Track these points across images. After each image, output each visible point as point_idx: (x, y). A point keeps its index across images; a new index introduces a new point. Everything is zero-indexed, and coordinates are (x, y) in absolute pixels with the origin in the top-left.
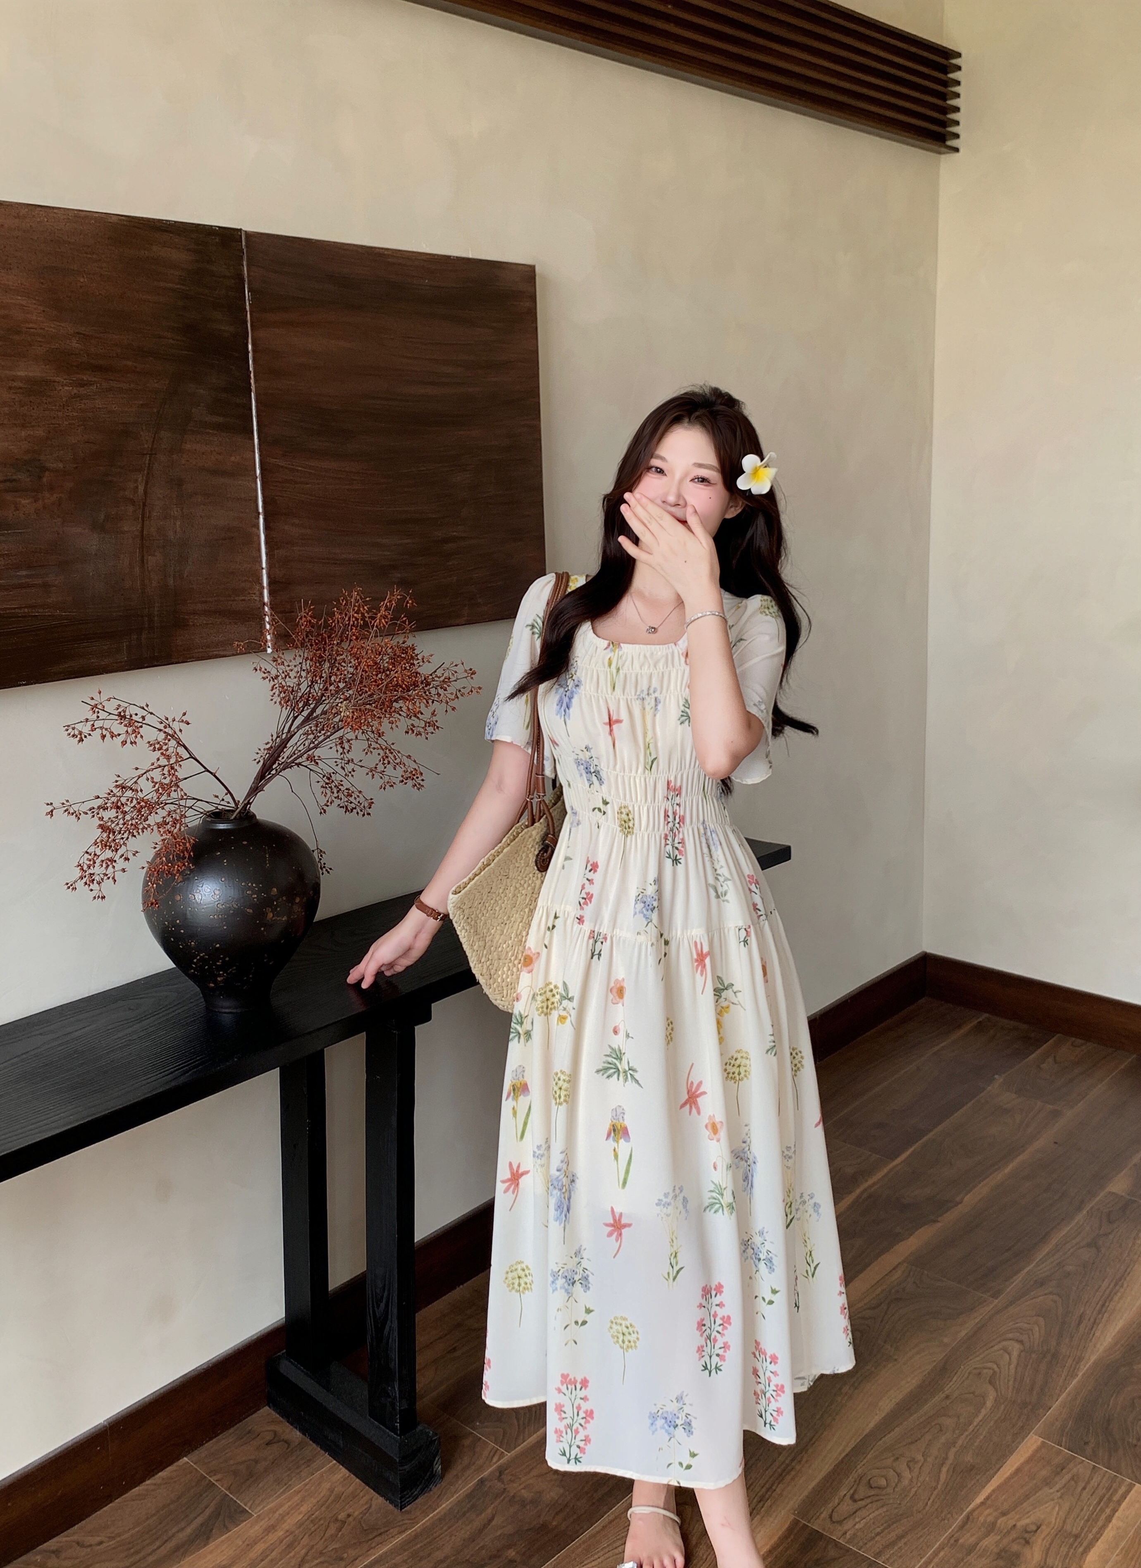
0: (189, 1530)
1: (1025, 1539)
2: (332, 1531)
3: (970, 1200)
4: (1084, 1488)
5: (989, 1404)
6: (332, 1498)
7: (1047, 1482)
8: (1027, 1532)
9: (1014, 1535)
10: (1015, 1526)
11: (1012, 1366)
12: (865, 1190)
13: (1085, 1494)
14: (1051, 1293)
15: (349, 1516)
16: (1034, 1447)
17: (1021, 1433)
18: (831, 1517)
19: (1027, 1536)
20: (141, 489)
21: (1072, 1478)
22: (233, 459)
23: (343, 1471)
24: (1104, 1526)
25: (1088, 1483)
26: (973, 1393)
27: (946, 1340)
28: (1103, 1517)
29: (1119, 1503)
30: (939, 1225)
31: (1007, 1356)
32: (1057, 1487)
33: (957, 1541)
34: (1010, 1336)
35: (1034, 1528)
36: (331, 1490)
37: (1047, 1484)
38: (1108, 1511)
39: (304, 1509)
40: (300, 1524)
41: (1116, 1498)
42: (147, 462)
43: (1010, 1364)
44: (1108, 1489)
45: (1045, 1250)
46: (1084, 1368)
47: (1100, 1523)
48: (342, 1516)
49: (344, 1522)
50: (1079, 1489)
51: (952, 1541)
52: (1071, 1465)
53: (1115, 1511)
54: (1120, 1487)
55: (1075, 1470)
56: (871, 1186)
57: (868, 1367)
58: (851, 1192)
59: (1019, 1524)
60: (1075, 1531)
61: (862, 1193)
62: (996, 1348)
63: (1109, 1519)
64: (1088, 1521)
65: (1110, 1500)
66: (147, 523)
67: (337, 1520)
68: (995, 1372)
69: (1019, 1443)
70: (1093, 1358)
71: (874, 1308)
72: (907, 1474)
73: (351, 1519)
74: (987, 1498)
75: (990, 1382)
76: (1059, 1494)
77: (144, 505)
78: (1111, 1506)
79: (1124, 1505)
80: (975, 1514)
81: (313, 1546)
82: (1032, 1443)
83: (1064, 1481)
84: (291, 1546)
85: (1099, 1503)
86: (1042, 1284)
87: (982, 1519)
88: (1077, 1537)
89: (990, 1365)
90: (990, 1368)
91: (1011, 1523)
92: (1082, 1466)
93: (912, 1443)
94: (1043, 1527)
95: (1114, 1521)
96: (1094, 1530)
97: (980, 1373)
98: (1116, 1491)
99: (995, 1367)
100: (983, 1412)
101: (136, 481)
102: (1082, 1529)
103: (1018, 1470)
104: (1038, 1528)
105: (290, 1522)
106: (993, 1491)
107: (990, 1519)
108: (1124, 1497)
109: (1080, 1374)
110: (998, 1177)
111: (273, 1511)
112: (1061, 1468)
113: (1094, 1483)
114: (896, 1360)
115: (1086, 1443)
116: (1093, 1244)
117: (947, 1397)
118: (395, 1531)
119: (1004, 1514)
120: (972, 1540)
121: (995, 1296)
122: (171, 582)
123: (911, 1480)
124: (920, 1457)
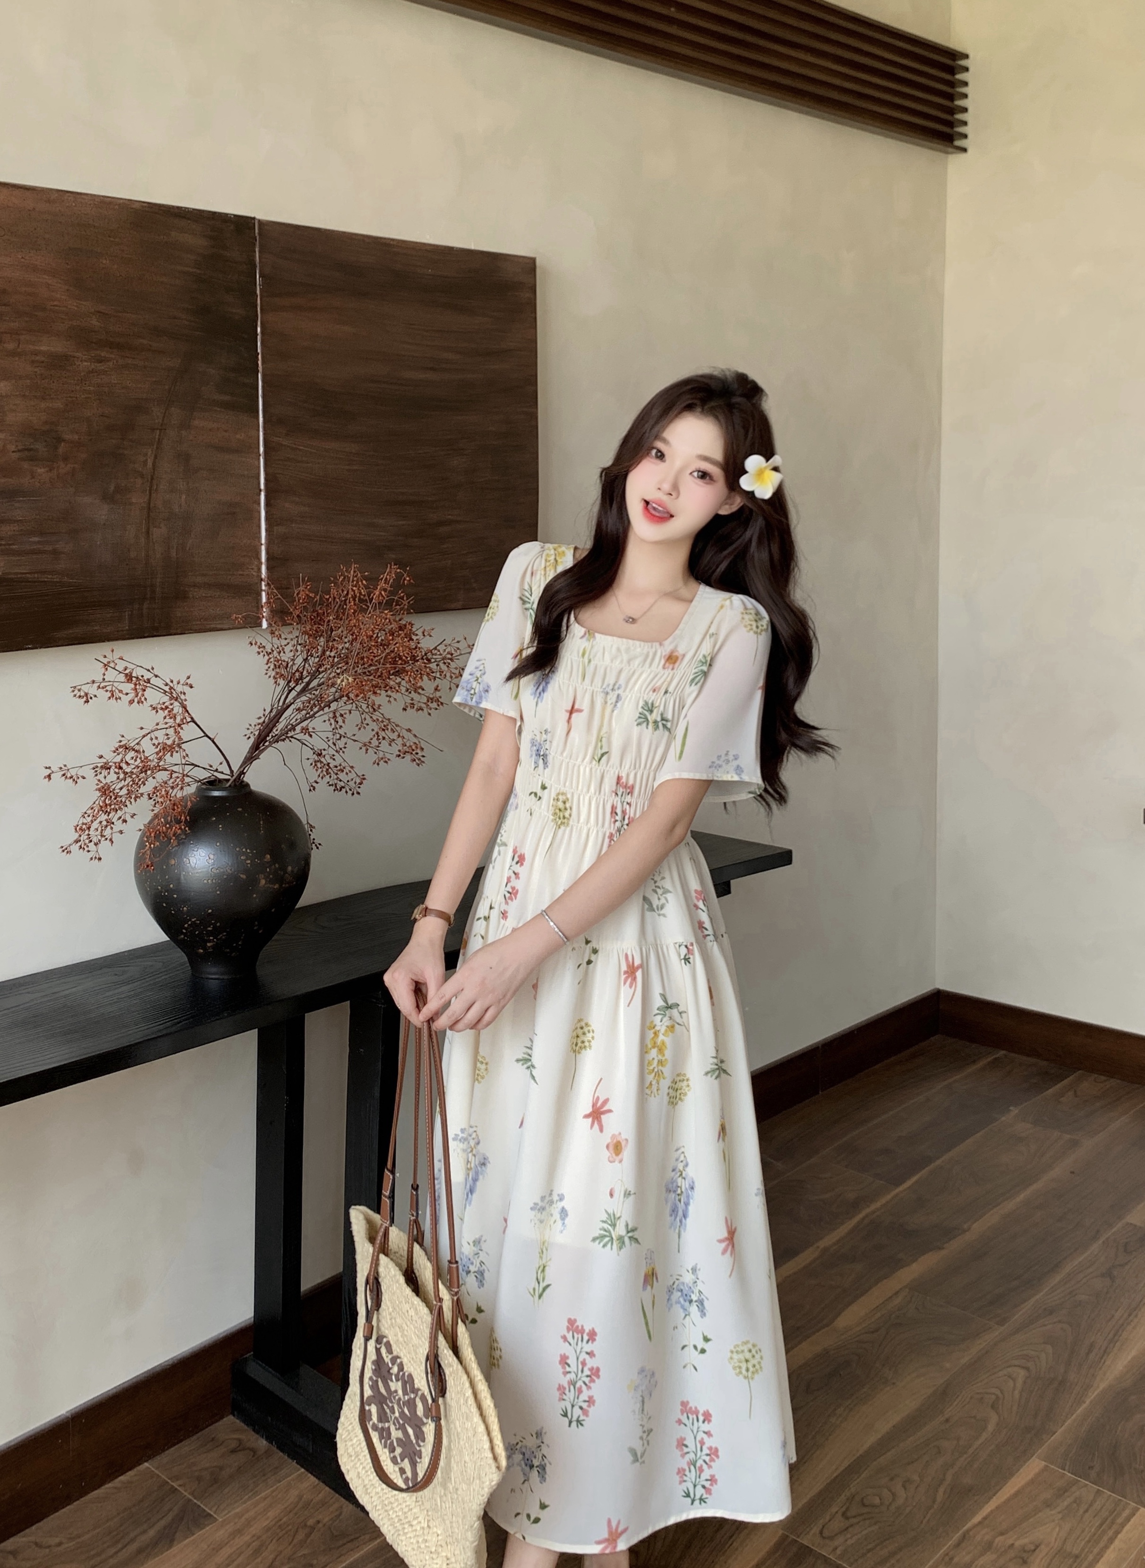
0: (152, 1533)
1: (1023, 1559)
2: (301, 1536)
3: (978, 1228)
4: (1086, 1511)
5: (991, 1427)
6: (300, 1505)
7: (1048, 1504)
8: (1025, 1551)
9: (1011, 1554)
10: (1013, 1544)
11: (1017, 1393)
12: (867, 1216)
13: (1087, 1515)
14: (1060, 1322)
15: (318, 1522)
16: (1037, 1470)
17: (1023, 1456)
18: (821, 1533)
19: (1025, 1555)
21: (1075, 1502)
22: (237, 436)
23: (312, 1479)
24: (1106, 1547)
25: (1091, 1505)
26: (975, 1417)
27: (948, 1365)
28: (1105, 1538)
29: (1123, 1525)
30: (943, 1253)
31: (1011, 1383)
32: (1059, 1509)
33: (952, 1559)
34: (1016, 1362)
35: (1033, 1548)
36: (300, 1497)
37: (1048, 1506)
38: (1111, 1533)
39: (271, 1514)
40: (268, 1529)
41: (1120, 1520)
43: (1014, 1389)
44: (1111, 1513)
45: (1057, 1278)
46: (1092, 1395)
47: (1102, 1544)
48: (311, 1522)
49: (313, 1528)
50: (1081, 1511)
51: (947, 1558)
52: (1074, 1488)
53: (1117, 1533)
54: (1124, 1510)
55: (1077, 1494)
56: (873, 1212)
57: (865, 1390)
58: (850, 1219)
59: (1018, 1544)
60: (1076, 1551)
61: (863, 1219)
62: (1001, 1374)
63: (1111, 1540)
64: (1089, 1541)
65: (1113, 1523)
66: (153, 496)
67: (306, 1525)
68: (998, 1398)
69: (1022, 1466)
70: (1103, 1386)
71: (873, 1332)
72: (901, 1494)
73: (320, 1525)
74: (985, 1518)
75: (993, 1407)
76: (1060, 1516)
77: (152, 478)
78: (1115, 1527)
79: (1127, 1527)
80: (971, 1533)
81: (281, 1552)
82: (1034, 1466)
83: (1066, 1503)
84: (257, 1552)
85: (1101, 1525)
86: (1051, 1313)
87: (978, 1538)
88: (1077, 1557)
89: (993, 1390)
90: (994, 1394)
91: (1010, 1542)
92: (1086, 1489)
93: (909, 1464)
94: (1043, 1547)
95: (1117, 1542)
96: (1096, 1551)
97: (982, 1398)
98: (1119, 1515)
99: (998, 1392)
100: (984, 1436)
101: (146, 455)
102: (1083, 1549)
103: (1017, 1494)
104: (1037, 1547)
105: (256, 1528)
106: (992, 1511)
107: (987, 1537)
108: (1128, 1519)
109: (1088, 1402)
110: (1009, 1206)
111: (239, 1516)
112: (1062, 1492)
113: (1097, 1505)
114: (894, 1384)
115: (1091, 1468)
116: (1109, 1274)
117: (947, 1420)
118: (367, 1537)
119: (1002, 1534)
120: (967, 1559)
121: (1001, 1323)
122: (174, 554)
123: (906, 1499)
124: (916, 1478)
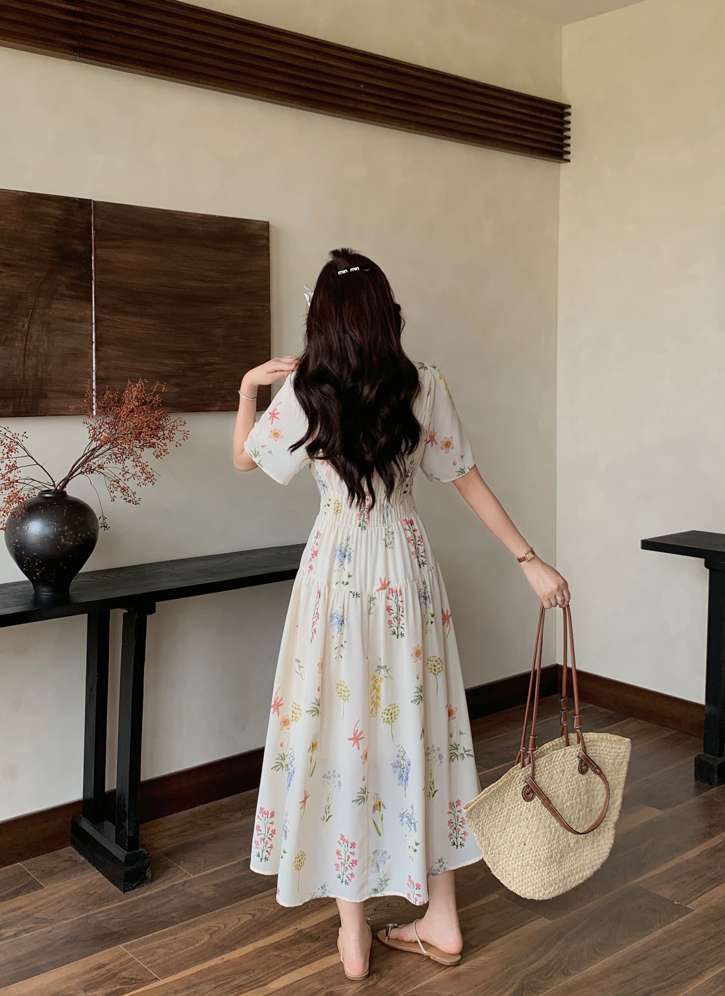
6: (90, 885)
20: (26, 326)
22: (79, 313)
23: (101, 875)
36: (91, 882)
42: (31, 312)
49: (92, 895)
66: (28, 343)
67: (88, 893)
73: (96, 894)
77: (27, 334)
101: (24, 321)
105: (64, 893)
118: (117, 900)
122: (40, 374)
